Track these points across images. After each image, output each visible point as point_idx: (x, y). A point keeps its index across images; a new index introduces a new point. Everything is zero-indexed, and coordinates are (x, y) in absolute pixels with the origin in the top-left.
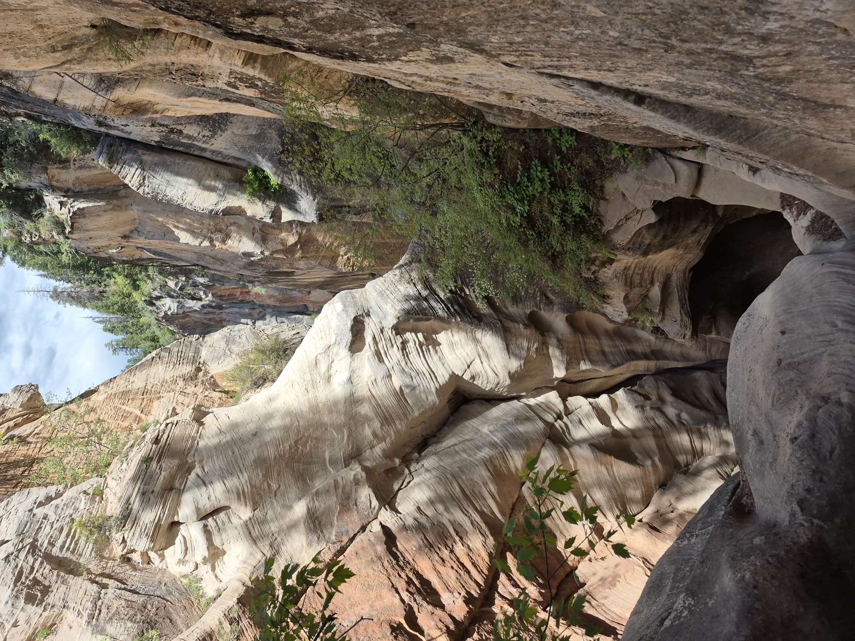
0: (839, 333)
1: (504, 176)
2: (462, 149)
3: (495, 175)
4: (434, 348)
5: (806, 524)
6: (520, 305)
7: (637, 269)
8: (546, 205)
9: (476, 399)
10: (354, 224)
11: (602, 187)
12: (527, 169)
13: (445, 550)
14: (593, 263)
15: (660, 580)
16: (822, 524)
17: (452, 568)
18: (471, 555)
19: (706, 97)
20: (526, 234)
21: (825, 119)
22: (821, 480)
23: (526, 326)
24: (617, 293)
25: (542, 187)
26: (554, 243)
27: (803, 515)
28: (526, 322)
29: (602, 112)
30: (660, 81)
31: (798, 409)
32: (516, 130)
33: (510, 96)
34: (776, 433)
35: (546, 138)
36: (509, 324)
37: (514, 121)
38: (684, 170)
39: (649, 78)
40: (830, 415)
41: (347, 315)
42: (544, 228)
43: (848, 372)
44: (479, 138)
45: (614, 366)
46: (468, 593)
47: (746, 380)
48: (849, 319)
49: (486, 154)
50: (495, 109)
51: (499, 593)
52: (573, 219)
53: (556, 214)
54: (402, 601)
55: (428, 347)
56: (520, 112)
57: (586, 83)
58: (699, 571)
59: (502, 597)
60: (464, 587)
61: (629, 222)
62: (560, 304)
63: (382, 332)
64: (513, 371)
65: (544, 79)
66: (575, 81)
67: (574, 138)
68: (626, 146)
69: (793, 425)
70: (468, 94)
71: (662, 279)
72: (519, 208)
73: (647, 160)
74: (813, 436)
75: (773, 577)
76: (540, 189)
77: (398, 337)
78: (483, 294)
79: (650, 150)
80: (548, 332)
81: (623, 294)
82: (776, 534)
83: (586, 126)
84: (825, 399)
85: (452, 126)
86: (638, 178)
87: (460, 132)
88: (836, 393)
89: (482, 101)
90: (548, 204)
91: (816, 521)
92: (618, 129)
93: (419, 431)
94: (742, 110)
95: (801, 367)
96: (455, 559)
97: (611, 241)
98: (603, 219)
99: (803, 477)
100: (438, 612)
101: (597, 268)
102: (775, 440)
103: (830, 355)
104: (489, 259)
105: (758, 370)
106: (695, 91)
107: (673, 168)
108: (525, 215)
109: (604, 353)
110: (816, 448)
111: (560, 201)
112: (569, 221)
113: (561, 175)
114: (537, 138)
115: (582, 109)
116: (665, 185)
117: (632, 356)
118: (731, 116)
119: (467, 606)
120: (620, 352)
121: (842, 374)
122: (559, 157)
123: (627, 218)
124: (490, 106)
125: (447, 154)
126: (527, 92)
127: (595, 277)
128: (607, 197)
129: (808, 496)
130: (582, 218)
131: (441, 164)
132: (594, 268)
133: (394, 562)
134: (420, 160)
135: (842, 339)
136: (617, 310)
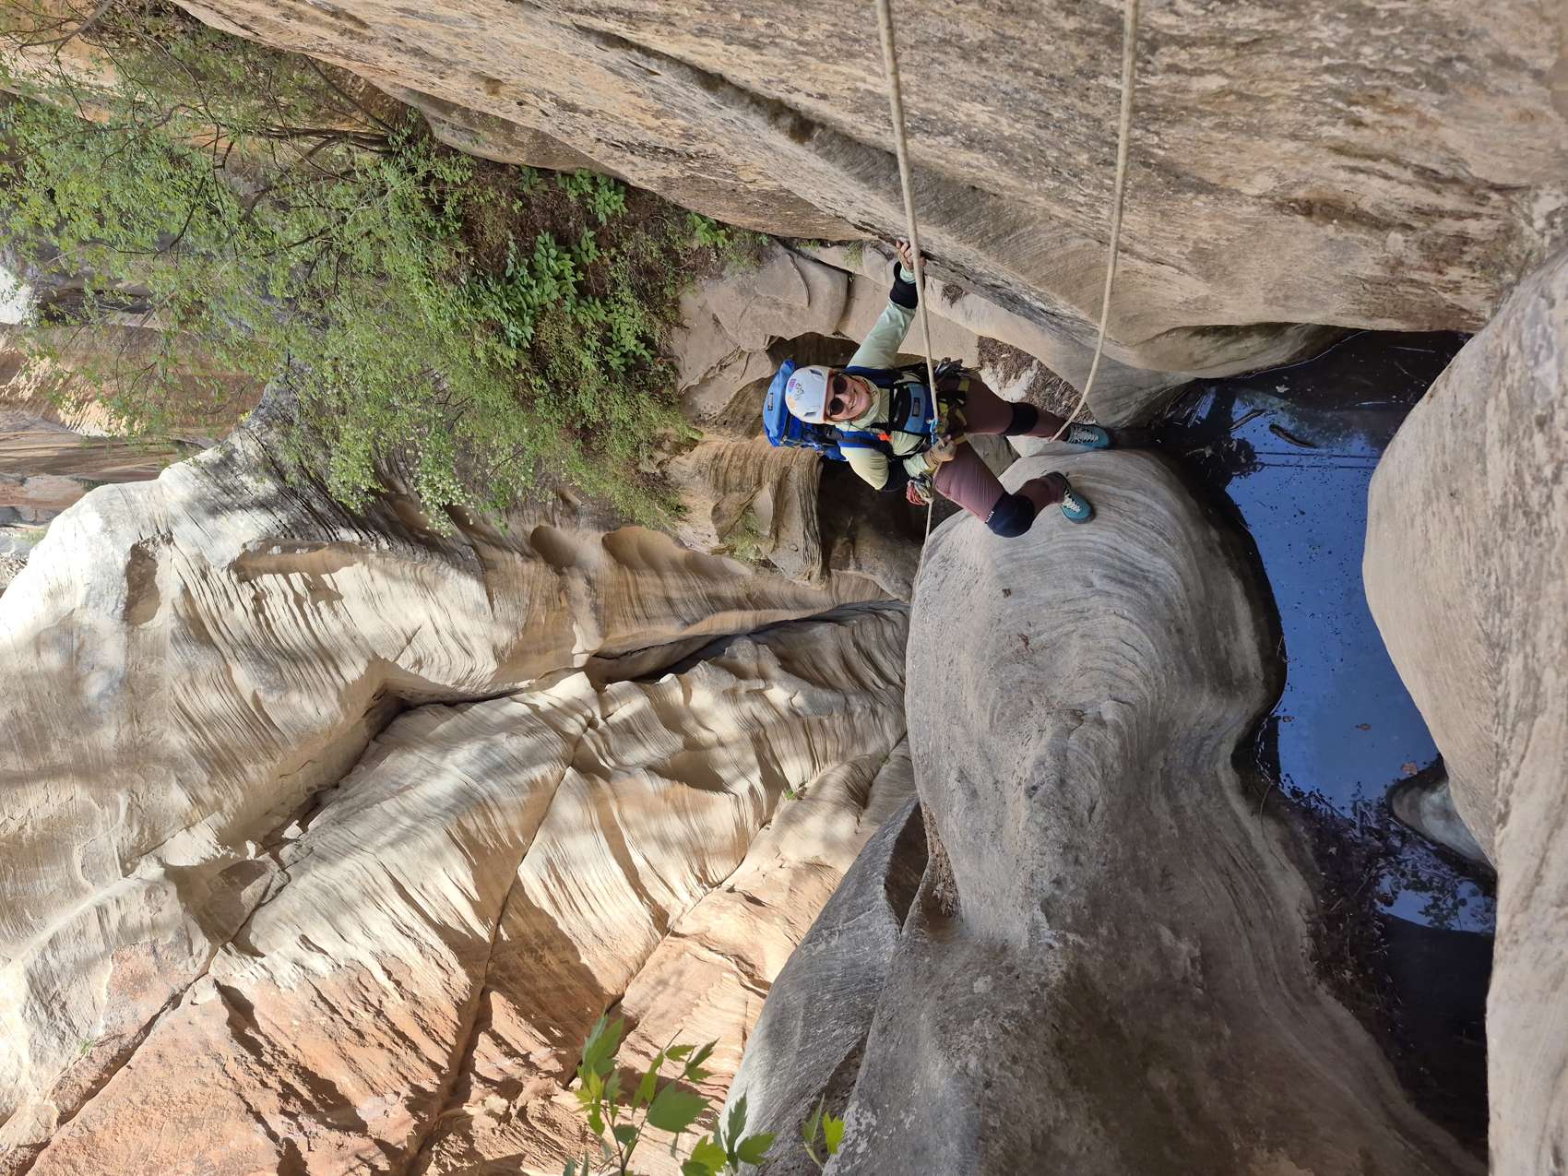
0: (1097, 598)
1: (478, 259)
2: (383, 193)
3: (458, 255)
4: (330, 604)
5: (1057, 945)
6: (514, 517)
7: (735, 458)
8: (569, 328)
9: (424, 704)
10: (130, 332)
11: (676, 301)
12: (528, 250)
13: (365, 1015)
14: (659, 446)
15: (781, 1022)
16: (1082, 941)
17: (381, 1045)
18: (420, 1012)
19: (942, 140)
20: (529, 385)
21: (1163, 213)
22: (1077, 861)
23: (527, 557)
24: (700, 502)
25: (559, 290)
26: (586, 406)
27: (1051, 928)
28: (527, 549)
29: (692, 150)
30: (857, 90)
31: (1035, 734)
32: (503, 167)
33: (493, 85)
34: (999, 777)
35: (565, 190)
36: (493, 554)
37: (497, 146)
38: (825, 284)
39: (835, 78)
40: (1087, 745)
41: (115, 542)
42: (565, 374)
43: (1111, 666)
44: (421, 173)
45: (687, 624)
46: (416, 1089)
47: (943, 679)
48: (1111, 572)
49: (438, 210)
50: (455, 114)
51: (477, 1075)
52: (623, 361)
53: (589, 349)
54: (272, 1136)
55: (315, 604)
56: (508, 126)
57: (688, 70)
58: (879, 1051)
59: (485, 1080)
60: (405, 1078)
61: (726, 373)
62: (592, 514)
63: (204, 577)
64: (501, 644)
65: (589, 46)
66: (664, 63)
67: (622, 197)
68: (722, 225)
69: (1028, 763)
70: (395, 66)
71: (775, 477)
72: (512, 330)
73: (758, 258)
74: (1062, 783)
75: (1015, 1060)
76: (555, 295)
77: (246, 586)
78: (440, 501)
79: (765, 240)
80: (569, 566)
81: (713, 505)
82: (1010, 969)
83: (654, 176)
84: (1078, 715)
85: (357, 138)
86: (743, 291)
87: (376, 156)
88: (1093, 703)
89: (425, 90)
90: (573, 327)
91: (1071, 937)
92: (715, 191)
93: (301, 780)
94: (1005, 178)
95: (1037, 658)
96: (385, 1028)
97: (693, 407)
98: (680, 365)
99: (1048, 859)
100: (354, 1141)
101: (666, 456)
102: (997, 789)
103: (1083, 636)
104: (451, 428)
105: (965, 661)
106: (926, 125)
107: (804, 277)
108: (526, 345)
109: (669, 601)
110: (1068, 804)
111: (596, 323)
112: (615, 363)
113: (596, 269)
114: (546, 188)
115: (651, 138)
116: (790, 309)
117: (717, 603)
118: (974, 188)
119: (414, 1114)
120: (696, 596)
121: (1102, 670)
122: (592, 234)
123: (722, 366)
124: (444, 106)
125: (348, 199)
126: (534, 82)
127: (663, 473)
128: (686, 322)
129: (1057, 892)
130: (638, 358)
131: (334, 218)
132: (660, 456)
133: (251, 1058)
134: (283, 206)
135: (1102, 608)
136: (700, 534)
